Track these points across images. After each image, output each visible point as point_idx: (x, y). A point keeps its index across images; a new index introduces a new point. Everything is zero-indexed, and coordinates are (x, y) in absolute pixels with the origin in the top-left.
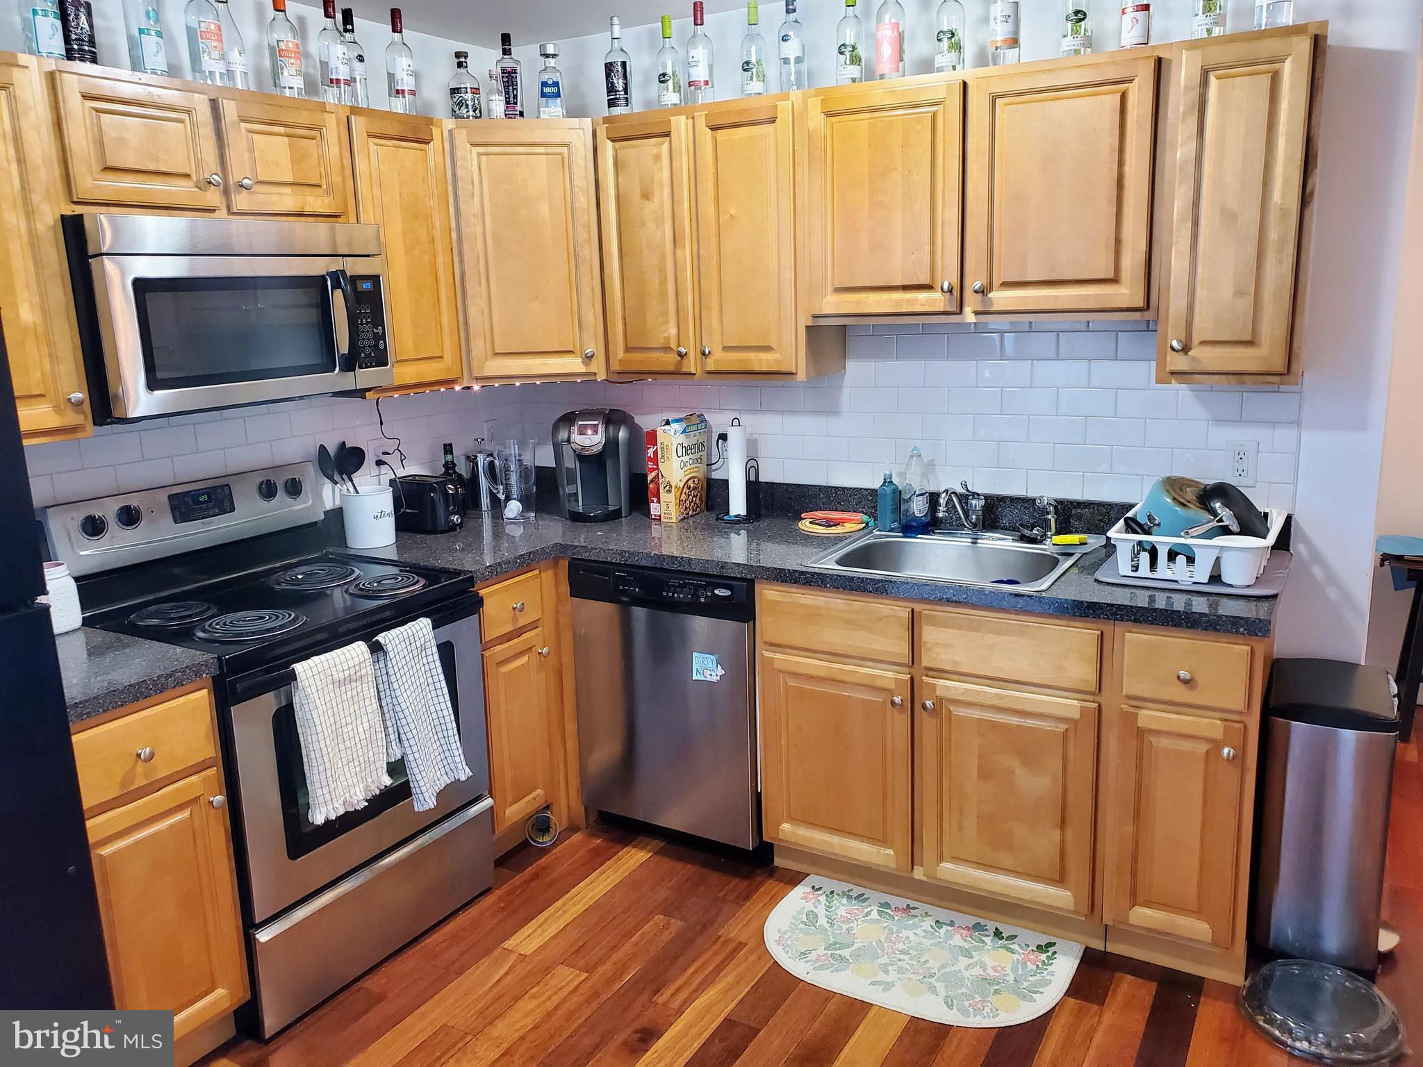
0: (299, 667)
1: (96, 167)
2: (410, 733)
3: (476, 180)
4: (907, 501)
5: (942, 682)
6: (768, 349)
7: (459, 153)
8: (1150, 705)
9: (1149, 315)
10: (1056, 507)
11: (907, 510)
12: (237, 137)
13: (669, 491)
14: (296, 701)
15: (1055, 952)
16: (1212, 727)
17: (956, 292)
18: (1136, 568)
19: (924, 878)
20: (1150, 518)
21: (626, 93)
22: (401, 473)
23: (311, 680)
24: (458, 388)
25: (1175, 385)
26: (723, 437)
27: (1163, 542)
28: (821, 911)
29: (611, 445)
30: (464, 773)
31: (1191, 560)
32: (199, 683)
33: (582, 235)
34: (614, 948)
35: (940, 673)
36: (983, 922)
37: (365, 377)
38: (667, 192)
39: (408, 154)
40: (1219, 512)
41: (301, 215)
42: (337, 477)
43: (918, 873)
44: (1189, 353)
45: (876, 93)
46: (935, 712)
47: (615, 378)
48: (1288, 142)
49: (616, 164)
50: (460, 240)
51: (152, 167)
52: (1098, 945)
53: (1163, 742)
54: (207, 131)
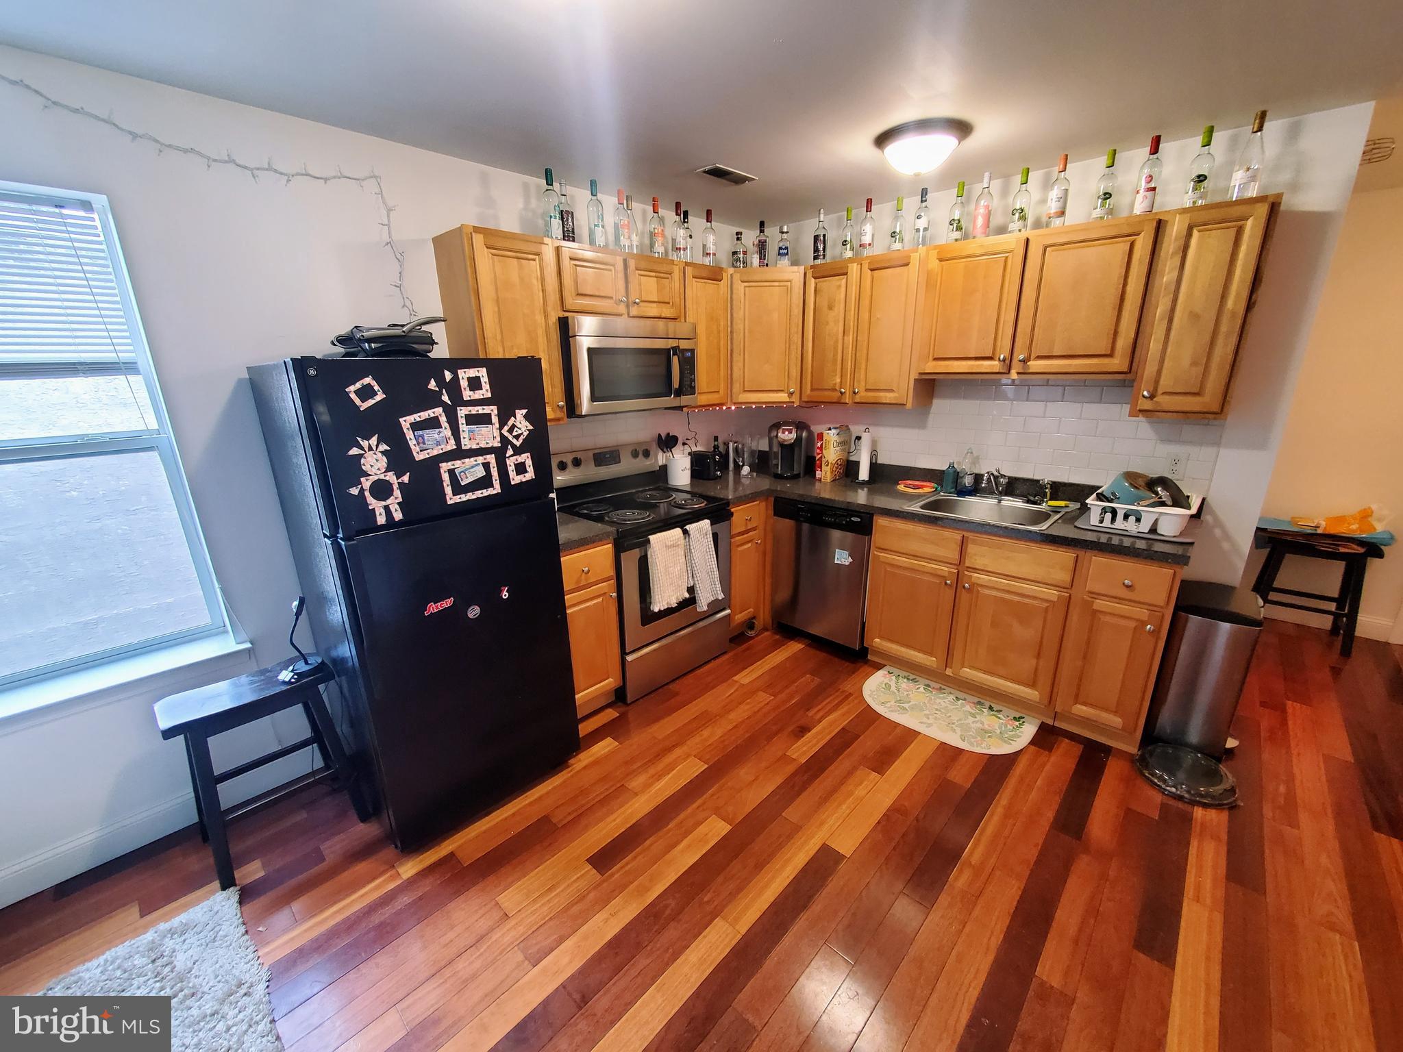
0: (651, 537)
1: (574, 294)
2: (698, 575)
3: (742, 301)
4: (962, 477)
5: (976, 575)
6: (892, 391)
7: (735, 286)
8: (1102, 598)
9: (1129, 376)
10: (1051, 485)
11: (961, 483)
12: (634, 277)
13: (827, 465)
14: (649, 553)
15: (1024, 722)
16: (1142, 613)
17: (1007, 362)
18: (1101, 522)
19: (951, 674)
20: (1113, 494)
21: (824, 252)
22: (694, 449)
23: (657, 544)
24: (724, 408)
25: (1141, 418)
26: (859, 438)
27: (1122, 508)
28: (893, 684)
29: (799, 439)
30: (721, 596)
31: (1138, 520)
32: (608, 541)
33: (794, 330)
34: (787, 687)
35: (975, 570)
36: (982, 701)
37: (685, 400)
38: (842, 306)
39: (710, 286)
40: (1160, 493)
41: (659, 318)
42: (665, 450)
43: (949, 672)
44: (1155, 399)
45: (971, 247)
46: (969, 590)
47: (804, 405)
48: (1243, 271)
49: (815, 291)
50: (732, 332)
51: (597, 294)
52: (1050, 722)
53: (1108, 619)
54: (621, 275)
